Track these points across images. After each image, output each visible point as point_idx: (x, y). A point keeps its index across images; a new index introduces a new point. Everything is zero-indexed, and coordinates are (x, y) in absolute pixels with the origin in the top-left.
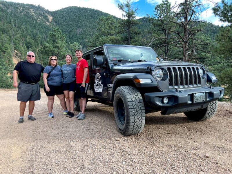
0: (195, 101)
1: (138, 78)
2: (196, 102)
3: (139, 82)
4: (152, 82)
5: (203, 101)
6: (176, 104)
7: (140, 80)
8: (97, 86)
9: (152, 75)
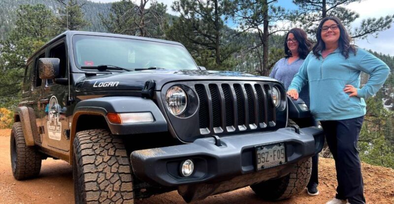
0: (262, 164)
1: (117, 111)
2: (262, 167)
3: (118, 121)
4: (155, 120)
5: (281, 163)
6: (213, 176)
7: (122, 116)
8: (52, 127)
9: (156, 102)
